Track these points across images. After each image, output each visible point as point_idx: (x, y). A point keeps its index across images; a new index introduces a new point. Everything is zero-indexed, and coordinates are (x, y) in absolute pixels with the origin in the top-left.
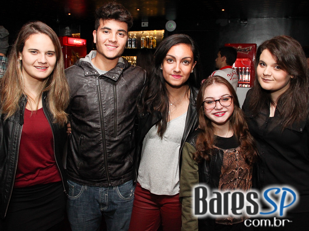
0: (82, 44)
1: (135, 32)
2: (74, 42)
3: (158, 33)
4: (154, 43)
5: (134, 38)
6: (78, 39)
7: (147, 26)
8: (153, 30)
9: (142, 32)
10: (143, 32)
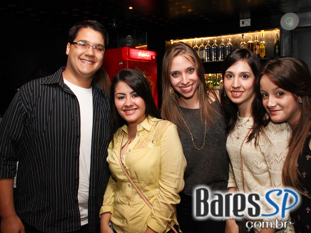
0: (150, 59)
1: (229, 36)
2: (139, 55)
3: (266, 36)
4: (261, 50)
5: (228, 46)
6: (144, 51)
7: (249, 25)
8: (259, 30)
9: (240, 35)
10: (243, 35)
